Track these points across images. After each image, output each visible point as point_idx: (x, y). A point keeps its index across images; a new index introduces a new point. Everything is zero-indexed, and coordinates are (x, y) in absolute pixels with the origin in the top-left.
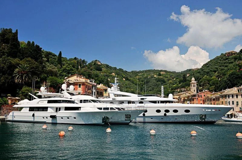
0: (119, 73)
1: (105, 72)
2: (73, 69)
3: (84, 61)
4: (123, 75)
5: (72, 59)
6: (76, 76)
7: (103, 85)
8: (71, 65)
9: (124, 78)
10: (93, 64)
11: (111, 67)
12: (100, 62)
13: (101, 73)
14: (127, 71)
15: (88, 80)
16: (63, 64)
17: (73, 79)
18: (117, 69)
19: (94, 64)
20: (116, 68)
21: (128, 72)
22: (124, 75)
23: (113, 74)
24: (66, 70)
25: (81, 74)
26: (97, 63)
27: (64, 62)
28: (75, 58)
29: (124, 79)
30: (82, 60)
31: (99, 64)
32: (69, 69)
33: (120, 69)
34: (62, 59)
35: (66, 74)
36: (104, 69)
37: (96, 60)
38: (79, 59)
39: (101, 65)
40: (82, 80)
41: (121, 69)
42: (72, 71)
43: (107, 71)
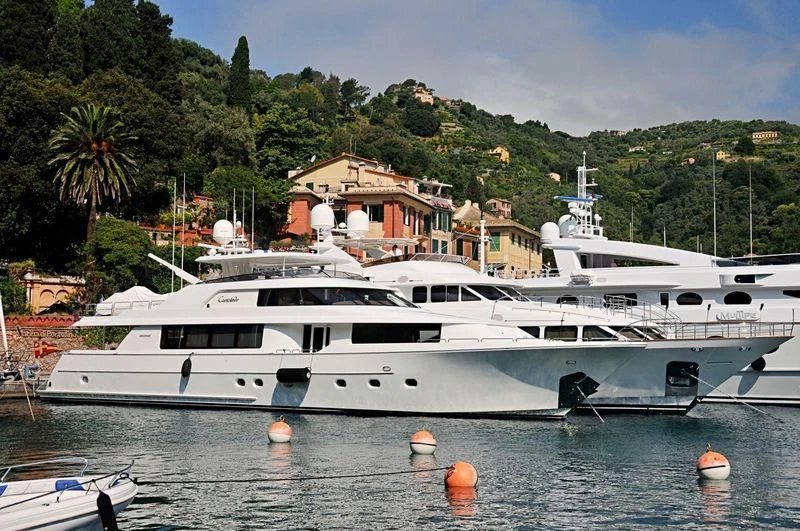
0: (530, 143)
1: (457, 144)
2: (314, 127)
3: (350, 85)
4: (548, 154)
5: (289, 76)
6: (345, 163)
7: (476, 205)
8: (301, 110)
9: (552, 171)
10: (395, 100)
11: (483, 113)
12: (430, 92)
13: (439, 150)
14: (565, 136)
15: (411, 183)
16: (257, 106)
18: (518, 126)
19: (400, 104)
20: (509, 118)
21: (572, 139)
22: (553, 157)
23: (499, 150)
24: (280, 131)
25: (363, 153)
26: (417, 95)
27: (262, 95)
28: (308, 74)
29: (556, 177)
30: (342, 82)
31: (425, 98)
32: (293, 128)
33: (530, 123)
34: (251, 76)
35: (282, 153)
36: (451, 128)
37: (411, 83)
38: (328, 78)
39: (436, 106)
40: (378, 180)
41: (538, 123)
42: (311, 141)
43: (467, 135)
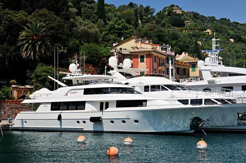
0: (221, 27)
1: (191, 29)
2: (128, 26)
3: (147, 9)
4: (229, 31)
5: (124, 6)
6: (134, 40)
7: (187, 54)
8: (123, 20)
9: (231, 38)
10: (166, 13)
11: (202, 16)
12: (180, 9)
13: (184, 32)
14: (237, 23)
15: (158, 47)
16: (108, 19)
17: (129, 46)
18: (217, 21)
19: (169, 14)
20: (214, 17)
21: (241, 25)
22: (232, 32)
23: (208, 31)
24: (115, 28)
25: (143, 36)
26: (174, 11)
27: (110, 14)
28: (131, 5)
29: (232, 40)
30: (144, 7)
31: (179, 12)
32: (120, 27)
33: (222, 19)
34: (106, 7)
35: (116, 36)
36: (189, 23)
37: (173, 6)
38: (139, 6)
39: (182, 15)
40: (147, 47)
41: (225, 19)
42: (127, 31)
43: (195, 26)
